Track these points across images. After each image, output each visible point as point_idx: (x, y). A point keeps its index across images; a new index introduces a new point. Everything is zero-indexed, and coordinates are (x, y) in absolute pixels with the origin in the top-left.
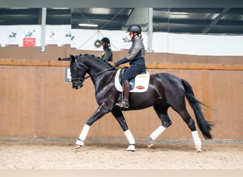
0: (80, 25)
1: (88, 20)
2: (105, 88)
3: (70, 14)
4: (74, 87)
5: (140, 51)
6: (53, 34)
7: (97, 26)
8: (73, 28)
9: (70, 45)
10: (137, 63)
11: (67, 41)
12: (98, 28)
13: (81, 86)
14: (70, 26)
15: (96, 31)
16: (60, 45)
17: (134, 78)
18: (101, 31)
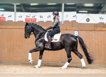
0: (79, 11)
1: (83, 9)
2: (40, 39)
3: (76, 6)
4: (25, 37)
5: (58, 23)
6: (67, 16)
7: (87, 12)
8: (77, 13)
9: (76, 21)
10: (56, 29)
11: (74, 19)
12: (88, 13)
13: (29, 38)
14: (76, 12)
15: (87, 14)
16: (70, 21)
17: (54, 35)
18: (89, 14)
